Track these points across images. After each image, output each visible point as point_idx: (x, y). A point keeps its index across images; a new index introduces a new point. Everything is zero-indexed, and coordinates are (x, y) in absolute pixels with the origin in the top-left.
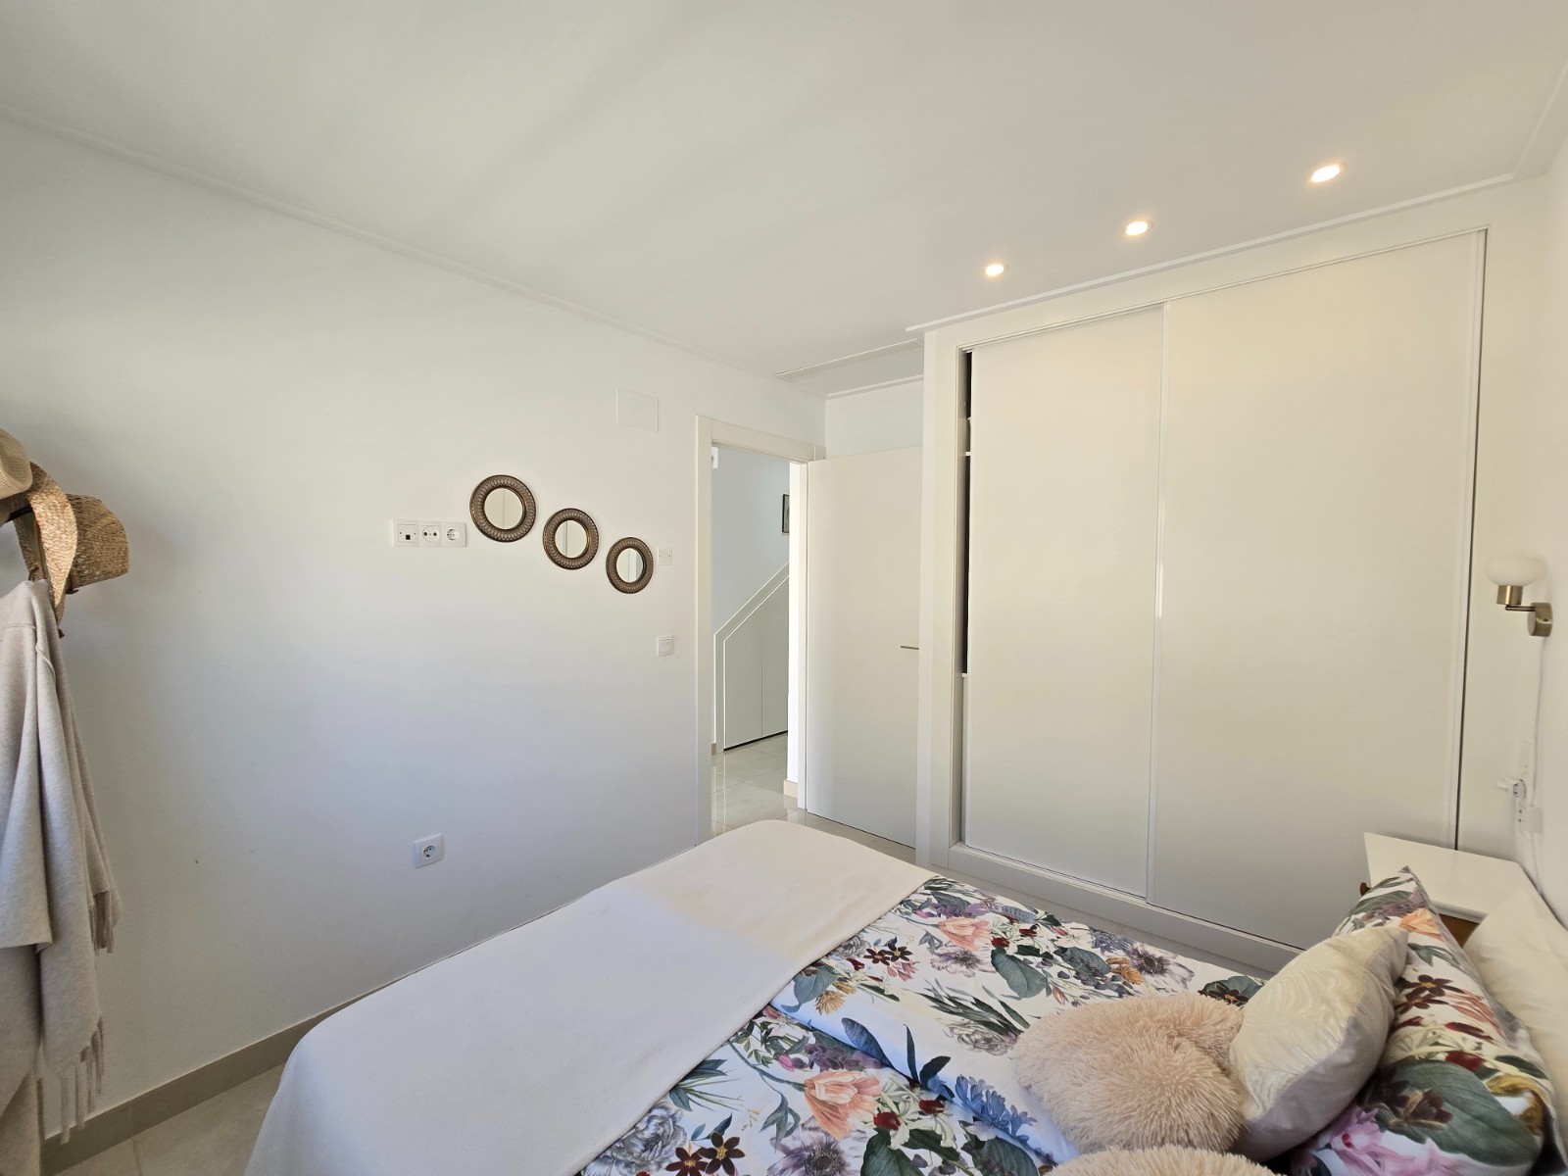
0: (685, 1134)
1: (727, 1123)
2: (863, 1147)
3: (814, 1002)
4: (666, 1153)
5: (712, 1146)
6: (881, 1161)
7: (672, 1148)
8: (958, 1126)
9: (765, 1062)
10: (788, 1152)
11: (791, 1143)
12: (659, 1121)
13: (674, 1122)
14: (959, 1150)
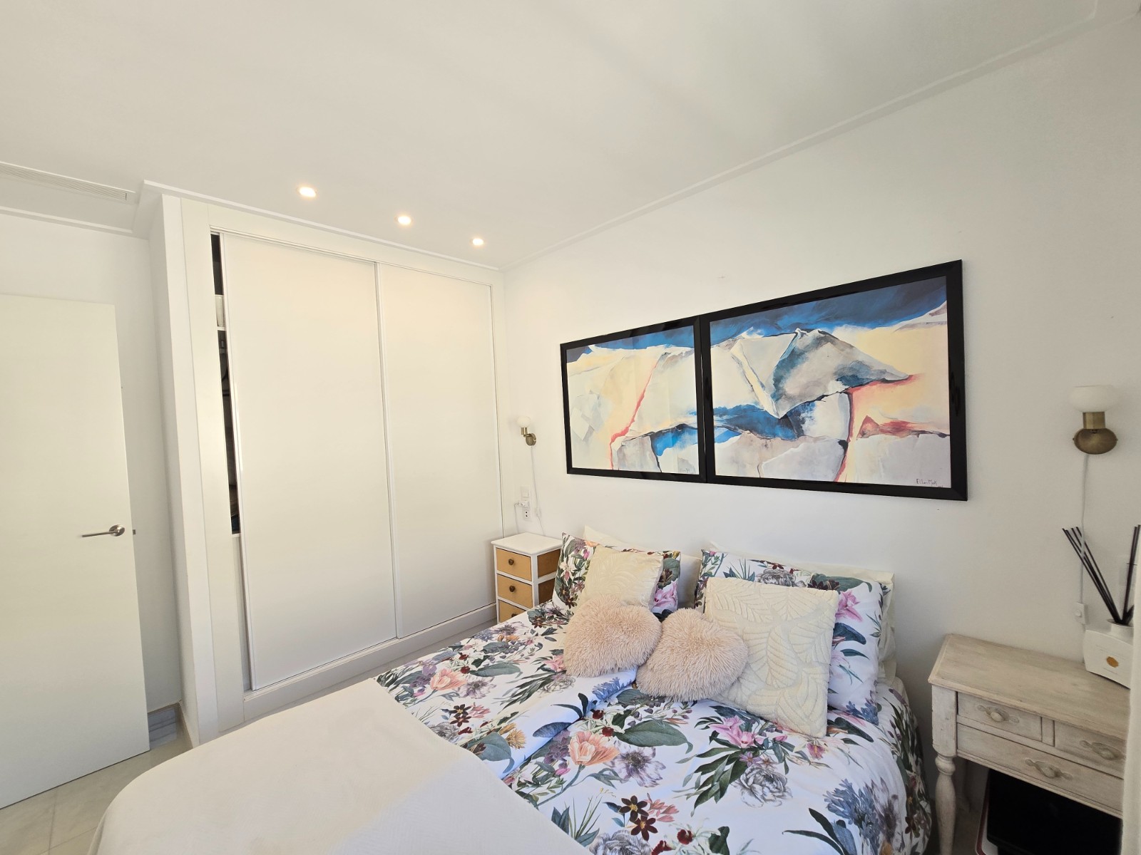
0: (619, 831)
1: (611, 805)
2: (623, 743)
3: (513, 749)
4: (635, 842)
5: (630, 812)
6: (632, 737)
7: (632, 838)
8: (610, 707)
9: (561, 782)
10: (630, 775)
11: (623, 774)
12: (609, 850)
13: (610, 840)
14: (625, 709)
